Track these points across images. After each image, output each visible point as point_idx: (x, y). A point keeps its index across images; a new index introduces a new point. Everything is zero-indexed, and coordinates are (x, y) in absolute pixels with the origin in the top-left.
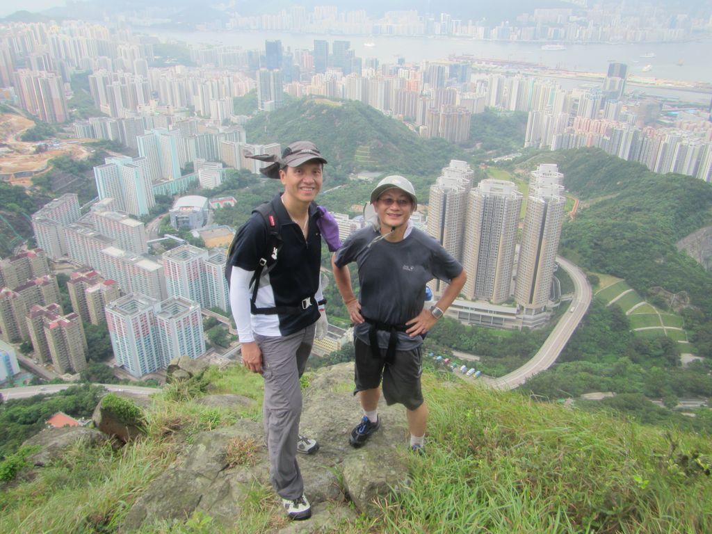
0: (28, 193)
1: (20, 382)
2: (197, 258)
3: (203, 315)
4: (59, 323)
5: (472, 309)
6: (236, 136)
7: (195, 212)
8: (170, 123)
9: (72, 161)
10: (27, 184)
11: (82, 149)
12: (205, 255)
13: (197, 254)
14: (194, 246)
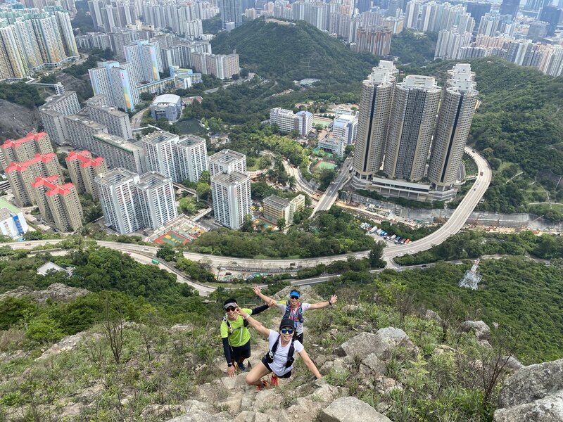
4: (58, 190)
6: (204, 48)
7: (170, 107)
12: (176, 139)
13: (170, 139)
14: (168, 132)
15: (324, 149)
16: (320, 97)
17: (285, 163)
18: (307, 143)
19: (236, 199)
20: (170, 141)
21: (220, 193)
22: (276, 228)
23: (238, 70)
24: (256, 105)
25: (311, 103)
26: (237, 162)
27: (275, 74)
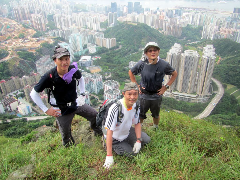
0: (34, 54)
1: (32, 115)
2: (88, 77)
3: (89, 95)
4: (44, 97)
5: (181, 95)
6: (101, 36)
7: (87, 61)
8: (79, 31)
9: (48, 44)
10: (34, 51)
11: (51, 40)
12: (91, 76)
14: (87, 73)
21: (108, 98)
23: (115, 44)
24: (123, 60)
26: (115, 85)
27: (131, 46)
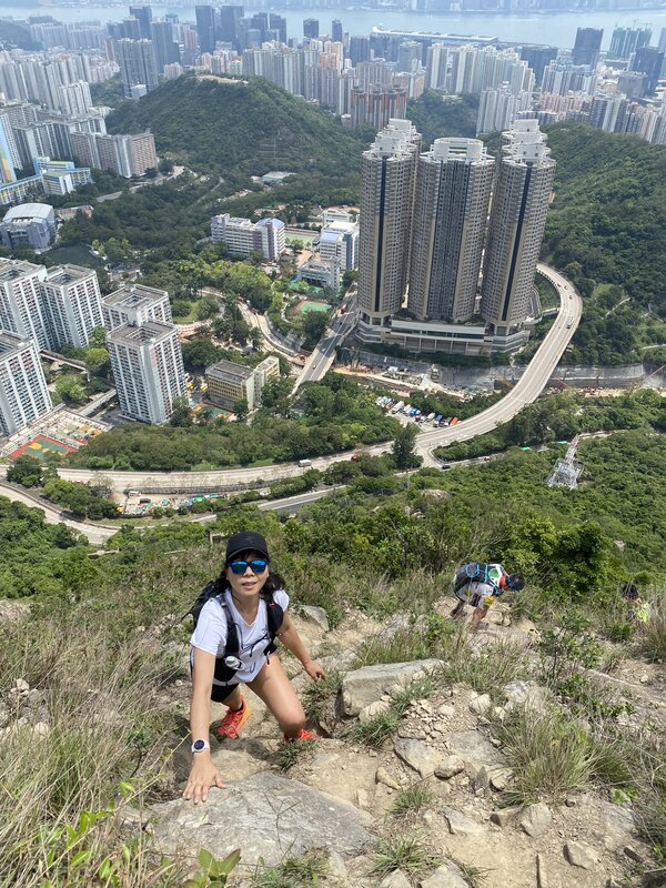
5: (424, 332)
6: (92, 126)
7: (36, 225)
12: (42, 273)
13: (29, 273)
14: (26, 262)
15: (308, 281)
16: (296, 198)
17: (243, 308)
18: (278, 272)
19: (155, 370)
20: (29, 277)
21: (124, 361)
22: (233, 418)
23: (155, 162)
24: (190, 217)
25: (281, 207)
26: (153, 304)
27: (218, 165)
